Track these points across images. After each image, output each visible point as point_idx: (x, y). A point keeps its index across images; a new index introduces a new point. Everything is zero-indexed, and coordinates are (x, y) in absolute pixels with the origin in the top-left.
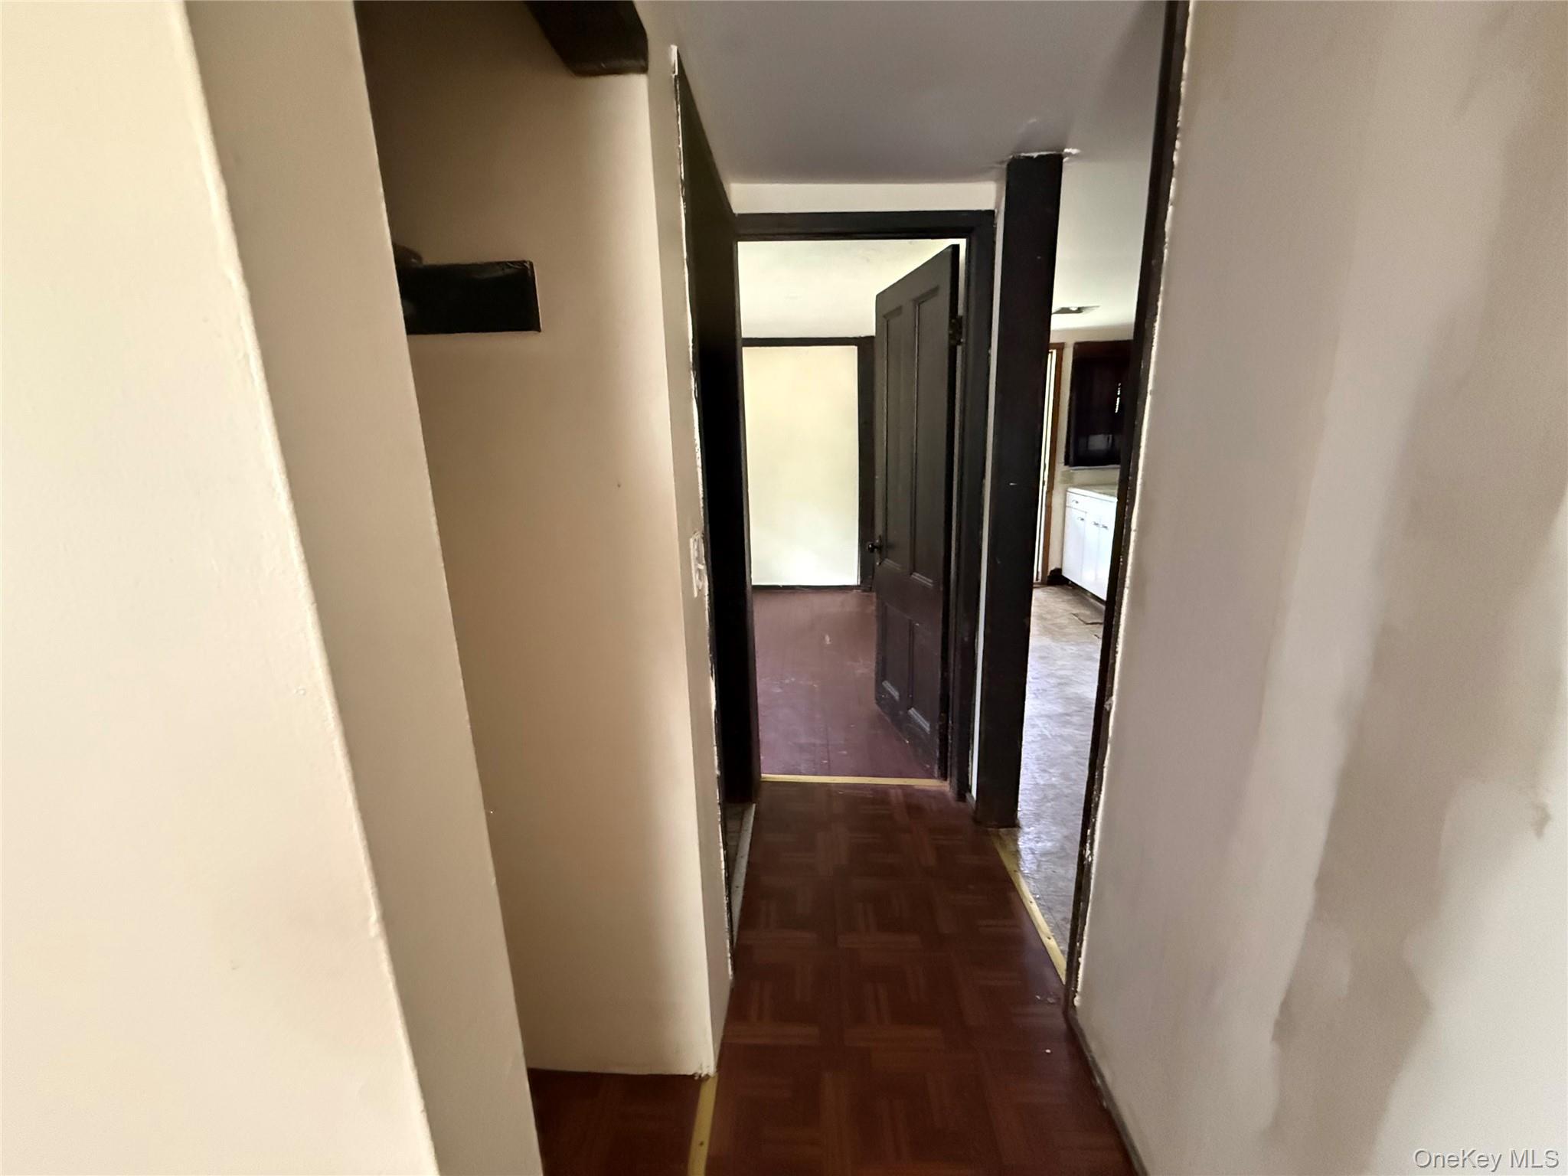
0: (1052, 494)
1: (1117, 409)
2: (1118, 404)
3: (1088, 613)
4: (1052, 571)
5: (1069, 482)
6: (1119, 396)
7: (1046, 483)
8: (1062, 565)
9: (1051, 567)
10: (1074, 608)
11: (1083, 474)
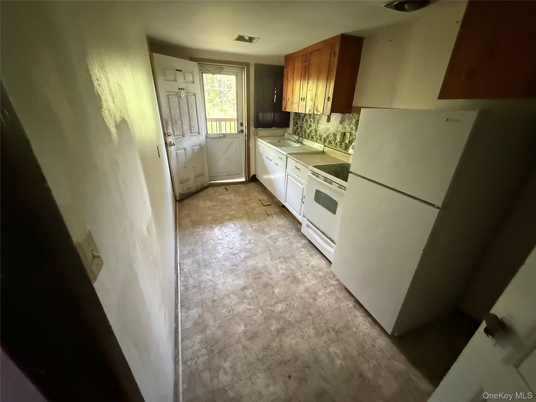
0: (249, 141)
1: (275, 101)
2: (275, 98)
3: (265, 198)
4: (252, 176)
5: (256, 135)
6: (276, 94)
7: (246, 135)
8: (256, 172)
9: (252, 174)
10: (260, 195)
11: (262, 132)
